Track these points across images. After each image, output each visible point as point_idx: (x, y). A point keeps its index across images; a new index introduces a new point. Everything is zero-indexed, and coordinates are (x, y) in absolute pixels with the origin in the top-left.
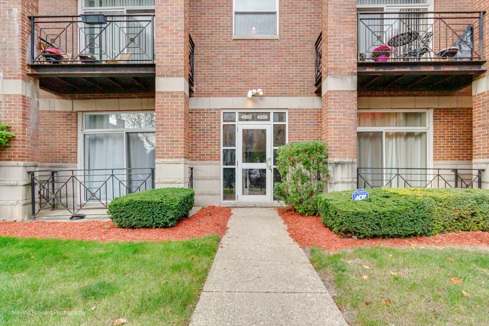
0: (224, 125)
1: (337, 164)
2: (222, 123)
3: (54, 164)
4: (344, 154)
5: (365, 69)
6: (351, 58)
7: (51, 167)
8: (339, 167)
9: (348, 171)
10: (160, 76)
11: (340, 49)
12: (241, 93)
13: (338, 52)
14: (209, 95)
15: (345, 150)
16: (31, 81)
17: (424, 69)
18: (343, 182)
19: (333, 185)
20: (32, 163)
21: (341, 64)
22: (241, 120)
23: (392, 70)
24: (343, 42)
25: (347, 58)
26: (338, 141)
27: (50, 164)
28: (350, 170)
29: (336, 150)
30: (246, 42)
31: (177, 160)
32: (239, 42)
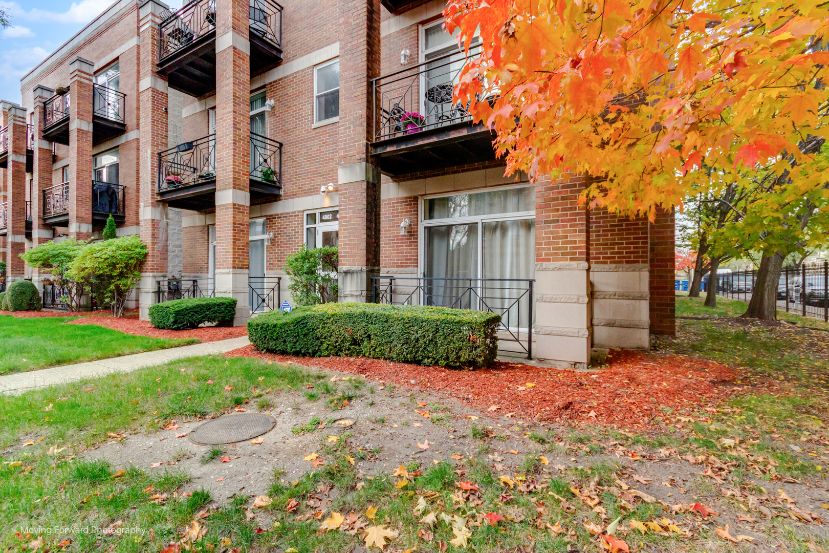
0: (308, 229)
1: (346, 273)
2: (305, 227)
3: (196, 274)
4: (354, 260)
5: (386, 149)
6: (360, 141)
7: (194, 277)
8: (349, 276)
9: (357, 282)
10: (220, 190)
11: (350, 131)
12: (314, 191)
13: (348, 136)
14: (294, 195)
15: (355, 256)
16: (161, 206)
17: (454, 135)
18: (352, 295)
19: (343, 298)
20: (161, 274)
21: (350, 150)
22: (322, 221)
23: (416, 144)
24: (352, 123)
25: (356, 141)
26: (348, 244)
27: (193, 274)
28: (359, 280)
29: (345, 256)
30: (324, 129)
31: (227, 270)
32: (318, 130)
